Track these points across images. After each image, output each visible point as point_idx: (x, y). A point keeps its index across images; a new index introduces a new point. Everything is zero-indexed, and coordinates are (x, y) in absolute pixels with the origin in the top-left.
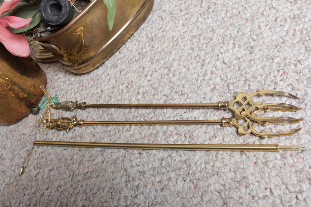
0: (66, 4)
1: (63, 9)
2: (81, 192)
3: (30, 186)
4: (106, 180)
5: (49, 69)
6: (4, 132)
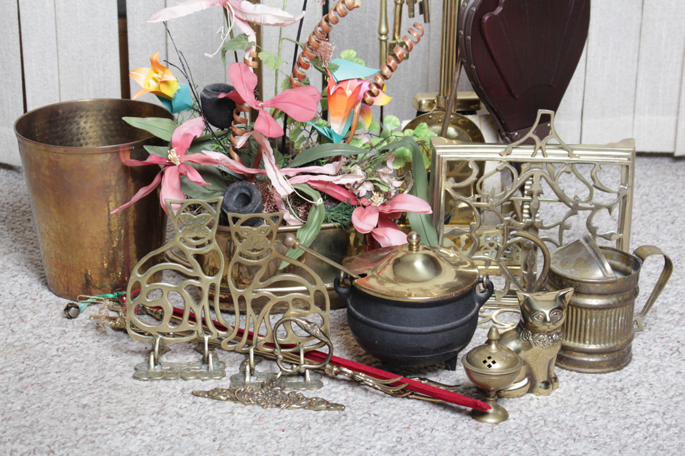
0: (257, 204)
1: (250, 206)
2: (95, 394)
3: (37, 359)
4: (134, 401)
6: (47, 299)
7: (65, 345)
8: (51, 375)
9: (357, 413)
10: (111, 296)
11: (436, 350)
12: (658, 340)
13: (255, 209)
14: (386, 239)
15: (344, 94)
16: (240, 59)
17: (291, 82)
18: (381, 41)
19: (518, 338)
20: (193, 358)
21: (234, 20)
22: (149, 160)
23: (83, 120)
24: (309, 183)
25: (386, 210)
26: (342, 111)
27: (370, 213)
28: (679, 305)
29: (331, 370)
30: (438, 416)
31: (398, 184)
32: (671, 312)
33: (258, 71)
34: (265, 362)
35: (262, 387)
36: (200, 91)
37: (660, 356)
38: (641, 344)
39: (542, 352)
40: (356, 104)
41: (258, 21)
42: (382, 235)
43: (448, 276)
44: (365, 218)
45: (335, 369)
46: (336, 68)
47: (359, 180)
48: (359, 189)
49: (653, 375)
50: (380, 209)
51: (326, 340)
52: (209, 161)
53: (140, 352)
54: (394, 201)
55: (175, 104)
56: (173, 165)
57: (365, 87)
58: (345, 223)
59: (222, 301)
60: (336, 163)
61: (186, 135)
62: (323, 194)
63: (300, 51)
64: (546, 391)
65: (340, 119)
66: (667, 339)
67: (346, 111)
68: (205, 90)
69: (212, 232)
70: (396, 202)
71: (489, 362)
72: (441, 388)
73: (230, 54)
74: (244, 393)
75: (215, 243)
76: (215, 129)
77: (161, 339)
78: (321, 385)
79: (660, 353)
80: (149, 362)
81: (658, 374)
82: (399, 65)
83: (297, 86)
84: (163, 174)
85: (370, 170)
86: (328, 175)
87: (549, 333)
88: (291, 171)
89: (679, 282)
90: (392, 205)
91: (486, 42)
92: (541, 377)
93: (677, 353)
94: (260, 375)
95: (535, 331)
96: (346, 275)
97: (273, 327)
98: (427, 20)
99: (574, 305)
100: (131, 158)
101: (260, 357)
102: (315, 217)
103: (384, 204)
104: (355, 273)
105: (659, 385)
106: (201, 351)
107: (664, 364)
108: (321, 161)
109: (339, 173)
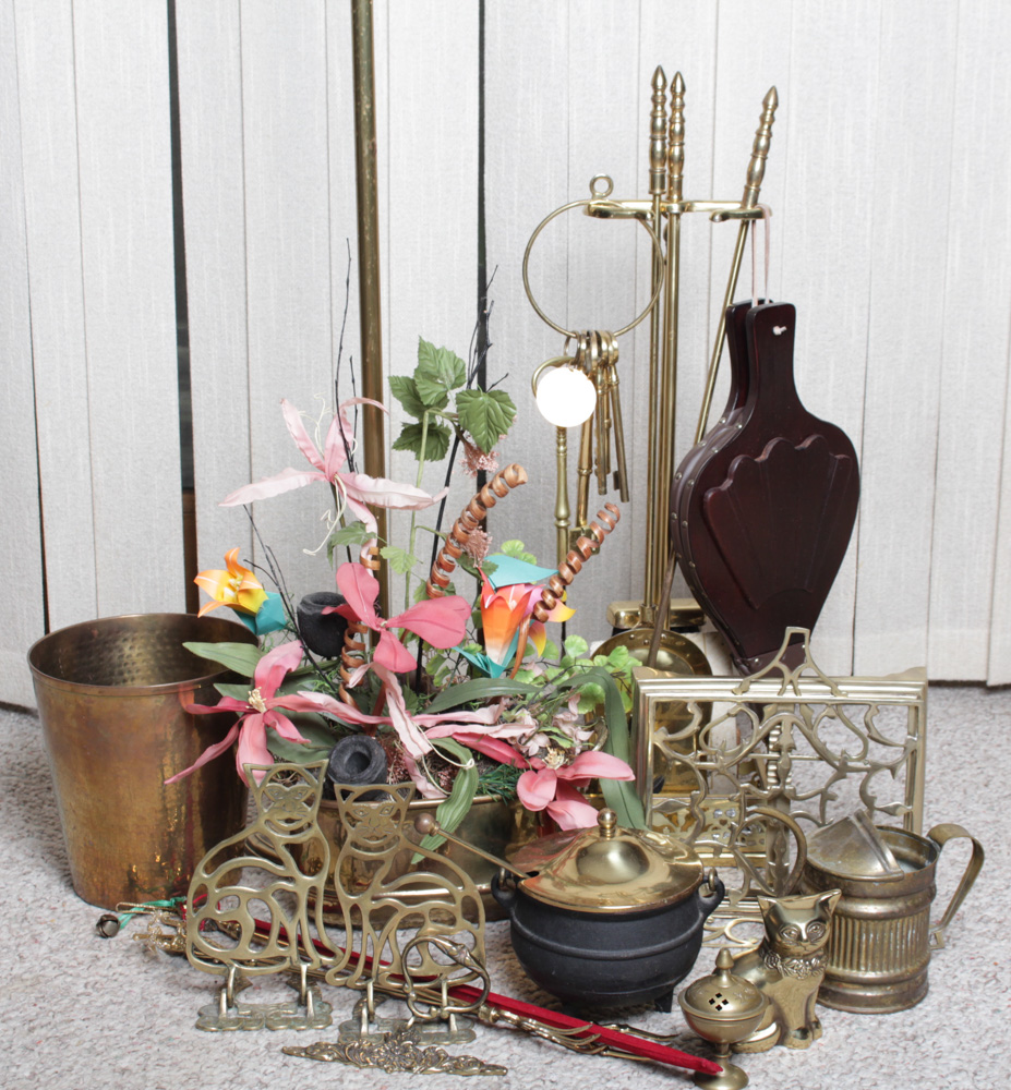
0: (378, 768)
1: (368, 771)
2: (140, 1053)
3: (55, 1000)
4: (197, 1062)
5: (255, 875)
6: (73, 908)
7: (98, 978)
8: (75, 1024)
9: (525, 1079)
10: (165, 903)
11: (642, 984)
12: (966, 962)
13: (376, 776)
14: (568, 817)
15: (506, 606)
16: (355, 559)
17: (428, 590)
18: (559, 528)
19: (761, 964)
20: (283, 997)
21: (346, 501)
22: (222, 705)
23: (129, 644)
24: (455, 737)
25: (568, 775)
26: (503, 631)
27: (544, 779)
28: (996, 908)
29: (487, 1015)
30: (644, 1082)
31: (584, 735)
32: (985, 919)
33: (381, 575)
34: (390, 1003)
35: (386, 1040)
36: (296, 604)
37: (970, 986)
38: (942, 969)
39: (796, 984)
40: (523, 620)
41: (380, 502)
42: (561, 811)
43: (659, 874)
44: (536, 787)
45: (493, 1013)
46: (493, 568)
47: (528, 732)
48: (529, 744)
49: (959, 1015)
50: (559, 774)
51: (480, 970)
52: (308, 705)
53: (206, 988)
54: (579, 761)
55: (261, 621)
56: (256, 712)
57: (536, 596)
58: (508, 794)
59: (326, 910)
60: (495, 707)
61: (276, 668)
62: (475, 753)
63: (441, 544)
64: (803, 1042)
65: (500, 642)
66: (979, 960)
67: (508, 631)
68: (304, 603)
69: (312, 812)
70: (582, 764)
71: (719, 1002)
72: (649, 1040)
73: (341, 551)
74: (359, 1050)
75: (316, 827)
76: (318, 659)
77: (238, 970)
78: (472, 1037)
79: (969, 982)
80: (219, 1004)
81: (966, 1014)
82: (583, 564)
83: (436, 596)
84: (241, 725)
85: (544, 716)
86: (483, 724)
87: (806, 957)
88: (429, 719)
89: (997, 873)
90: (576, 767)
91: (710, 530)
92: (796, 1022)
93: (994, 982)
94: (383, 1022)
95: (785, 953)
96: (508, 873)
97: (402, 948)
98: (625, 497)
99: (841, 914)
100: (196, 701)
101: (382, 995)
102: (463, 786)
103: (564, 767)
104: (521, 870)
105: (966, 1030)
106: (297, 987)
107: (976, 999)
108: (472, 704)
109: (499, 721)
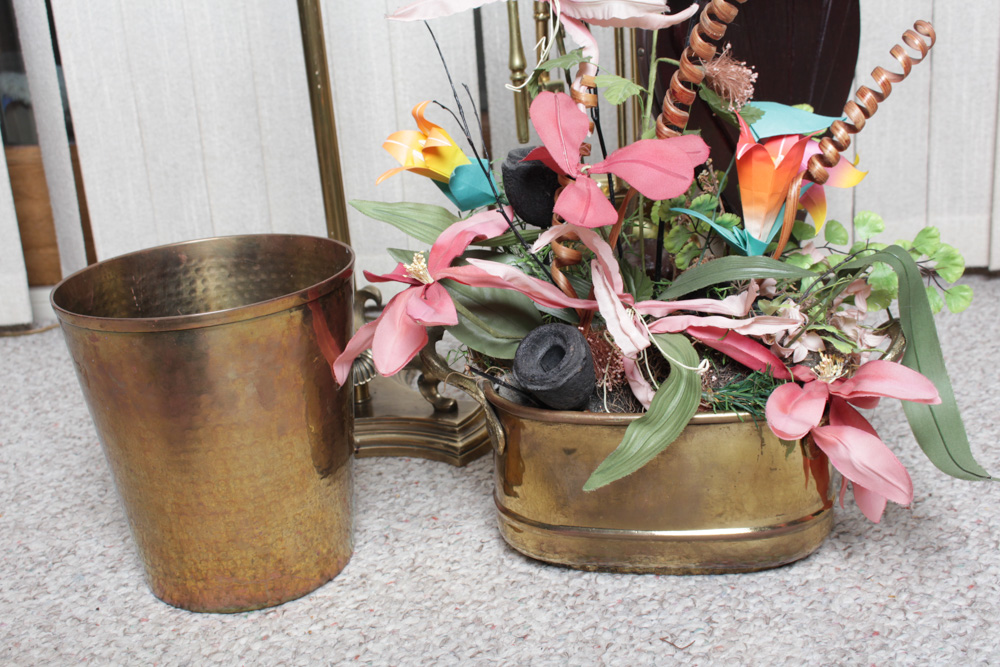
14: (841, 448)
15: (769, 160)
24: (690, 332)
25: (844, 392)
26: (765, 195)
27: (809, 396)
31: (875, 340)
40: (793, 180)
42: (833, 439)
44: (795, 406)
47: (793, 329)
48: (793, 347)
50: (833, 390)
54: (862, 373)
57: (812, 148)
61: (464, 234)
65: (761, 210)
67: (772, 195)
68: (510, 155)
70: (865, 377)
88: (658, 307)
90: (856, 381)
103: (841, 380)
108: (716, 289)
109: (754, 311)
